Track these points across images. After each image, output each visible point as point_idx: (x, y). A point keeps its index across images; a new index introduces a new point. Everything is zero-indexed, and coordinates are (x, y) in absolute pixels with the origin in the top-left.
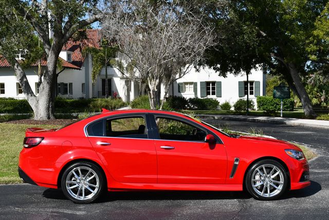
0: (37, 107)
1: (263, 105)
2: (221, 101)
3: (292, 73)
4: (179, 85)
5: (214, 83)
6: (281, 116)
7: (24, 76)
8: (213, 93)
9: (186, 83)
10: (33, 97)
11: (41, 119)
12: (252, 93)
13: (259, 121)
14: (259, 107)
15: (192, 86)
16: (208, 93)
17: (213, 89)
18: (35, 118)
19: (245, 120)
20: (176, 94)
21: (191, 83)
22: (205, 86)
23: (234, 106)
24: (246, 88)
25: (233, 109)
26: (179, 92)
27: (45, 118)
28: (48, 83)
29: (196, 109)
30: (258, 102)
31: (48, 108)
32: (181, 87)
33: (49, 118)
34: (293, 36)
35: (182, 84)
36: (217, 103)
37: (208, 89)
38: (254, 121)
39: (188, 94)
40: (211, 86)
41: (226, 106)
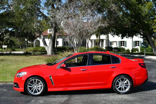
0: (48, 50)
1: (142, 50)
2: (126, 48)
3: (149, 37)
4: (111, 42)
5: (124, 42)
6: (145, 54)
7: (44, 39)
8: (124, 45)
9: (114, 42)
10: (47, 47)
11: (49, 55)
12: (138, 46)
13: (135, 57)
14: (141, 51)
15: (116, 43)
16: (122, 45)
17: (123, 44)
18: (48, 54)
19: (130, 56)
20: (110, 46)
21: (115, 42)
22: (120, 43)
23: (131, 50)
24: (136, 44)
25: (131, 51)
26: (111, 45)
27: (51, 54)
28: (52, 41)
29: (117, 51)
30: (140, 49)
31: (52, 51)
32: (111, 43)
33: (52, 54)
34: (146, 22)
35: (112, 42)
36: (124, 49)
37: (122, 44)
38: (133, 56)
39: (114, 46)
40: (123, 43)
41: (128, 50)
